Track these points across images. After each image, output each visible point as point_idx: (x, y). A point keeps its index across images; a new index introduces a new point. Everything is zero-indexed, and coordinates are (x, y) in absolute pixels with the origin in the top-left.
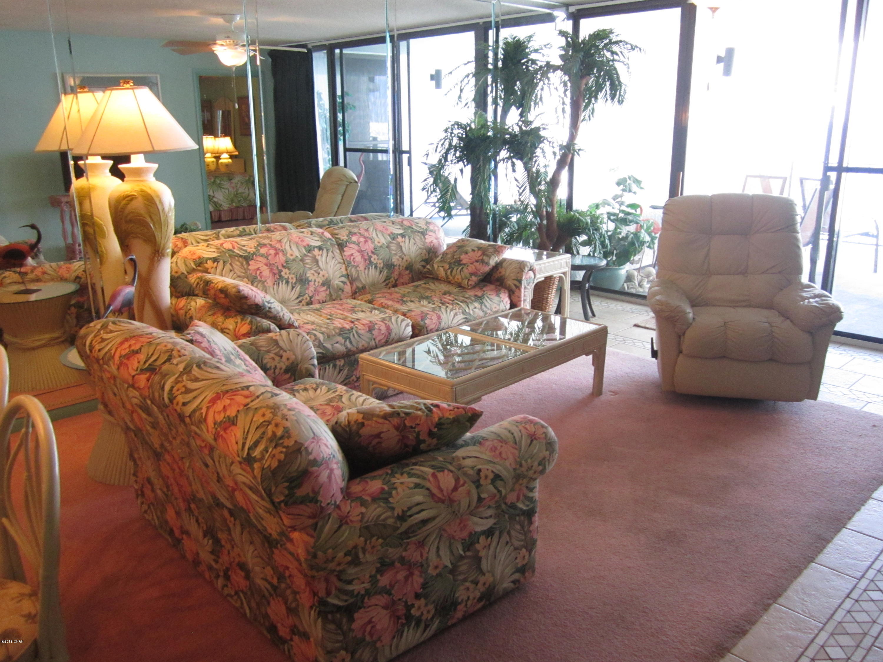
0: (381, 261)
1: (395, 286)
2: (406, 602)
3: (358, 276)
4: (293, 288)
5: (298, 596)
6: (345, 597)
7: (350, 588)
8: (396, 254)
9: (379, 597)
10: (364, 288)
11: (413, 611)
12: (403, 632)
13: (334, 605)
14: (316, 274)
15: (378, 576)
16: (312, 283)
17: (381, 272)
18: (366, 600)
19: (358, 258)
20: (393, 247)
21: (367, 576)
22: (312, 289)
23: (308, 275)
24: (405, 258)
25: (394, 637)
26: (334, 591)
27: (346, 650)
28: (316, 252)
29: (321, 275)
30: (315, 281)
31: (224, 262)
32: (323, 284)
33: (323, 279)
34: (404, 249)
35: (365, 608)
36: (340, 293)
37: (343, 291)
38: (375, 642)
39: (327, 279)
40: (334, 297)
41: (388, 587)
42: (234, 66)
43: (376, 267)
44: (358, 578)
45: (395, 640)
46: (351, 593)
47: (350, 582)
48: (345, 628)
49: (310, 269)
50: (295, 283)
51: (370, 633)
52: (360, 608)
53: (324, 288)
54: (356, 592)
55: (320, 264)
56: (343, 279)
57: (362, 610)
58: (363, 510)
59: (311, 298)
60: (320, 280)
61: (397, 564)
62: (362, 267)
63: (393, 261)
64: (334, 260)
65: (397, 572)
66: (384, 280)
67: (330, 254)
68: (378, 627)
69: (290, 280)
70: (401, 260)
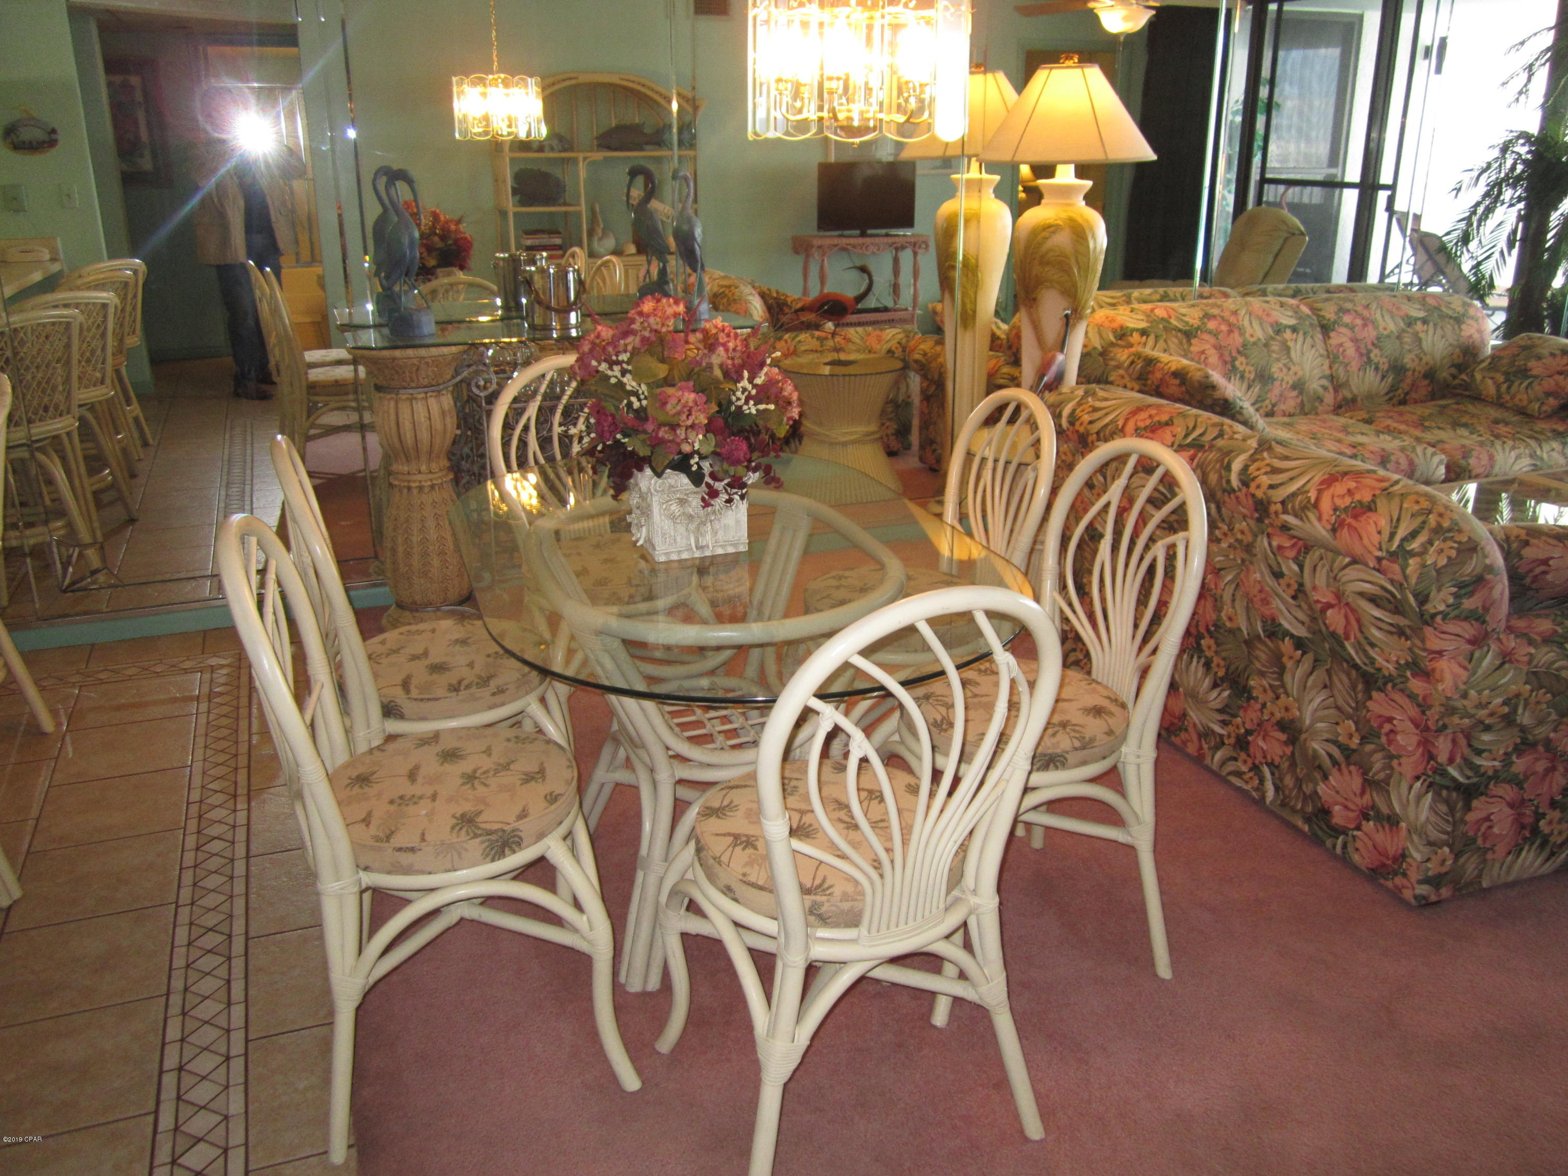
0: (1385, 360)
1: (1403, 402)
2: (1537, 807)
3: (1348, 381)
4: (1249, 387)
5: (1395, 763)
6: (1469, 773)
7: (1478, 761)
8: (1410, 351)
9: (1507, 787)
10: (1354, 400)
11: (1542, 823)
12: (1521, 850)
13: (1454, 779)
14: (1285, 370)
15: (1514, 758)
16: (1277, 383)
17: (1383, 377)
18: (1491, 786)
19: (1351, 351)
20: (1407, 339)
21: (1501, 752)
22: (1276, 391)
23: (1273, 370)
24: (1424, 361)
25: (1509, 853)
26: (1458, 760)
27: (1450, 846)
28: (1288, 334)
29: (1291, 372)
30: (1282, 380)
31: (1156, 337)
32: (1294, 387)
33: (1295, 378)
34: (1424, 344)
35: (1487, 795)
36: (1317, 404)
37: (1322, 401)
38: (1486, 851)
39: (1299, 380)
40: (1306, 409)
41: (1521, 777)
42: (1121, 34)
43: (1377, 369)
44: (1490, 751)
45: (1510, 857)
46: (1475, 768)
47: (1479, 752)
48: (1458, 815)
49: (1278, 360)
50: (1254, 381)
51: (1484, 834)
52: (1482, 794)
53: (1295, 393)
54: (1482, 770)
55: (1293, 354)
56: (1325, 382)
57: (1483, 798)
58: (1533, 651)
59: (1274, 406)
60: (1290, 379)
61: (1541, 748)
62: (1354, 365)
63: (1406, 360)
64: (1313, 351)
65: (1537, 759)
66: (1386, 390)
67: (1309, 340)
68: (1496, 830)
69: (1246, 375)
70: (1417, 361)
